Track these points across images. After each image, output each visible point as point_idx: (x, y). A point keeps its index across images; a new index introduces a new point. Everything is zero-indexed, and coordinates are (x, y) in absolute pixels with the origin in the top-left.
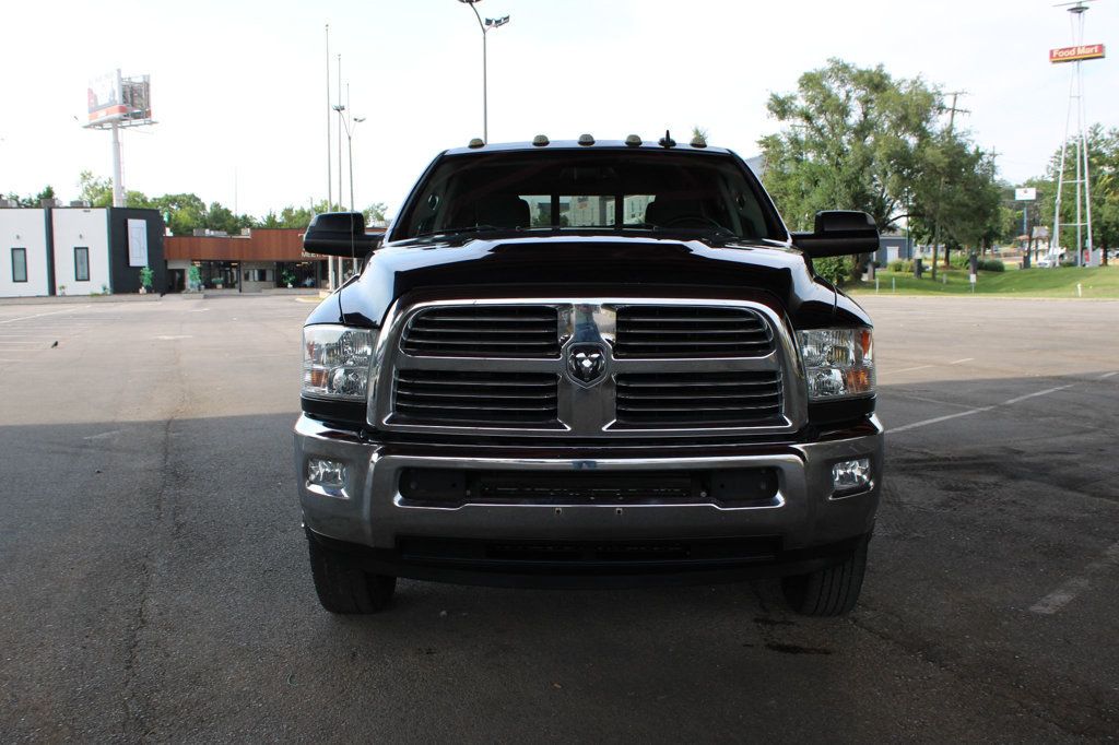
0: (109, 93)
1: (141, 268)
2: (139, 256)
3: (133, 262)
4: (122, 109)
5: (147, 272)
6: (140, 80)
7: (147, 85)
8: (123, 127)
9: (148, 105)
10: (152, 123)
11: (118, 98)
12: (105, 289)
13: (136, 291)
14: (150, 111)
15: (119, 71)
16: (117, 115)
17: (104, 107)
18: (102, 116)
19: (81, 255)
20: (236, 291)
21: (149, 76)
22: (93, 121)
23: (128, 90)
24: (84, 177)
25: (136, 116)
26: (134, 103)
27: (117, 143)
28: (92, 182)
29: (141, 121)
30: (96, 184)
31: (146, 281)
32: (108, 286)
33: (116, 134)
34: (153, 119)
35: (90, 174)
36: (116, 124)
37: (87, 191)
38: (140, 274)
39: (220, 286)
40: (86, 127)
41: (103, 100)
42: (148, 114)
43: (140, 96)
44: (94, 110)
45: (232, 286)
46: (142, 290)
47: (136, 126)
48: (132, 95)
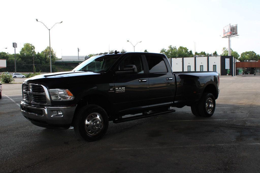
0: (228, 29)
1: (227, 69)
2: (227, 67)
3: (226, 68)
4: (230, 33)
5: (229, 70)
6: (235, 26)
7: (237, 27)
8: (231, 37)
9: (237, 31)
10: (238, 35)
11: (230, 30)
12: (219, 74)
13: (226, 75)
14: (237, 33)
15: (230, 24)
16: (229, 34)
17: (227, 33)
18: (226, 35)
19: (215, 66)
20: (253, 75)
21: (237, 25)
22: (225, 36)
23: (232, 28)
24: (224, 49)
25: (234, 34)
26: (233, 31)
27: (229, 41)
28: (225, 50)
29: (235, 35)
30: (226, 50)
31: (228, 73)
32: (220, 74)
33: (229, 39)
34: (238, 34)
35: (225, 48)
36: (229, 36)
37: (224, 52)
38: (227, 71)
39: (249, 74)
40: (223, 38)
41: (226, 31)
42: (236, 33)
43: (235, 29)
44: (224, 34)
45: (253, 74)
46: (227, 75)
47: (234, 36)
48: (233, 29)
